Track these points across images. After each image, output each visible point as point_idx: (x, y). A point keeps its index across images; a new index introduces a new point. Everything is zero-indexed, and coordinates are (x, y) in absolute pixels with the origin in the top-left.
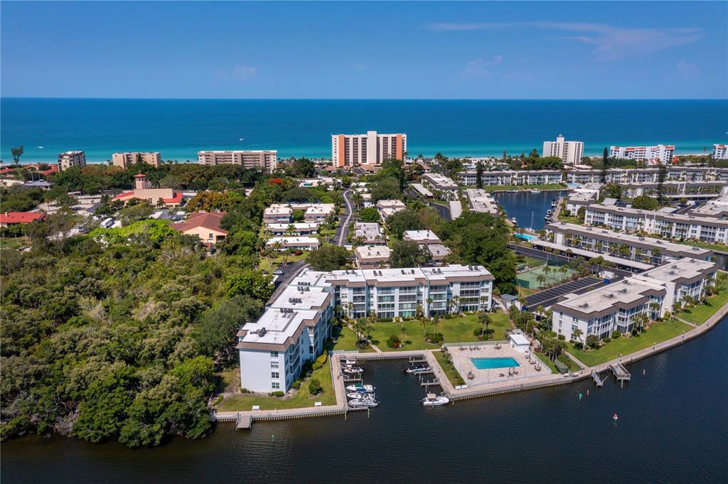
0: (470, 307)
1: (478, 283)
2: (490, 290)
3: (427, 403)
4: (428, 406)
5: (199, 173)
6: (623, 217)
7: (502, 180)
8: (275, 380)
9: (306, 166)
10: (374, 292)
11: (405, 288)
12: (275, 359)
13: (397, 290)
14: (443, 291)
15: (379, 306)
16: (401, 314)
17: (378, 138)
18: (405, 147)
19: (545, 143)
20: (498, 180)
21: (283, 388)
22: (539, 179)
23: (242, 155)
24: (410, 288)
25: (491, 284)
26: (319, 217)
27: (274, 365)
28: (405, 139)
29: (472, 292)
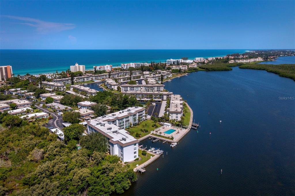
1: (142, 111)
8: (135, 155)
10: (117, 121)
13: (125, 119)
16: (126, 127)
18: (12, 71)
19: (71, 66)
21: (137, 157)
22: (84, 80)
24: (127, 117)
25: (145, 111)
27: (135, 149)
29: (141, 115)
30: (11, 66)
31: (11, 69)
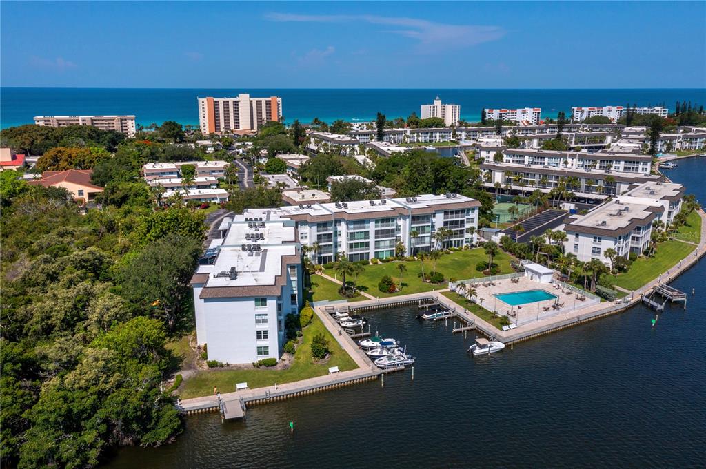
0: (455, 241)
1: (463, 211)
2: (476, 220)
3: (477, 351)
4: (481, 355)
5: (42, 135)
6: (544, 158)
8: (262, 343)
9: (174, 129)
10: (342, 228)
11: (382, 221)
12: (261, 310)
13: (373, 224)
14: (427, 222)
15: (351, 246)
16: (377, 254)
17: (251, 101)
18: (281, 111)
19: (422, 106)
20: (390, 138)
21: (274, 353)
22: (431, 136)
23: (92, 120)
24: (388, 220)
25: (477, 211)
26: (214, 172)
27: (260, 319)
28: (280, 103)
29: (457, 222)
30: (280, 99)
31: (281, 105)
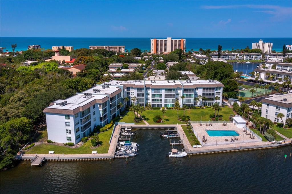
0: (209, 103)
1: (213, 88)
2: (221, 93)
7: (231, 58)
8: (69, 135)
10: (150, 92)
11: (169, 90)
12: (67, 120)
13: (163, 91)
14: (192, 92)
15: (153, 100)
16: (166, 105)
17: (172, 41)
18: (185, 45)
19: (253, 43)
20: (229, 57)
21: (73, 141)
22: (250, 57)
23: (109, 47)
24: (171, 90)
27: (67, 125)
28: (185, 41)
29: (210, 94)
31: (185, 43)
